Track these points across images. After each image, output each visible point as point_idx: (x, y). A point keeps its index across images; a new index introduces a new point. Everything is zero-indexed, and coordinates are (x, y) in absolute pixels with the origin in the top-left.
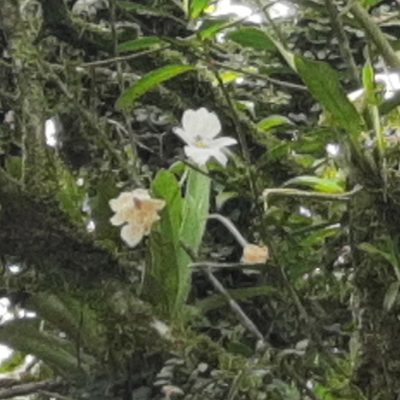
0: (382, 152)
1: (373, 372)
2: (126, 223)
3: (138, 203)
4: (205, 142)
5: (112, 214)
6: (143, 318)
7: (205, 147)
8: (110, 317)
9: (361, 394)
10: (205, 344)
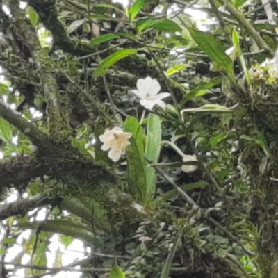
0: (249, 83)
1: (259, 212)
2: (110, 149)
3: (116, 136)
4: (152, 97)
5: (102, 144)
6: (127, 203)
7: (152, 99)
8: (107, 204)
9: (254, 226)
10: (165, 214)
